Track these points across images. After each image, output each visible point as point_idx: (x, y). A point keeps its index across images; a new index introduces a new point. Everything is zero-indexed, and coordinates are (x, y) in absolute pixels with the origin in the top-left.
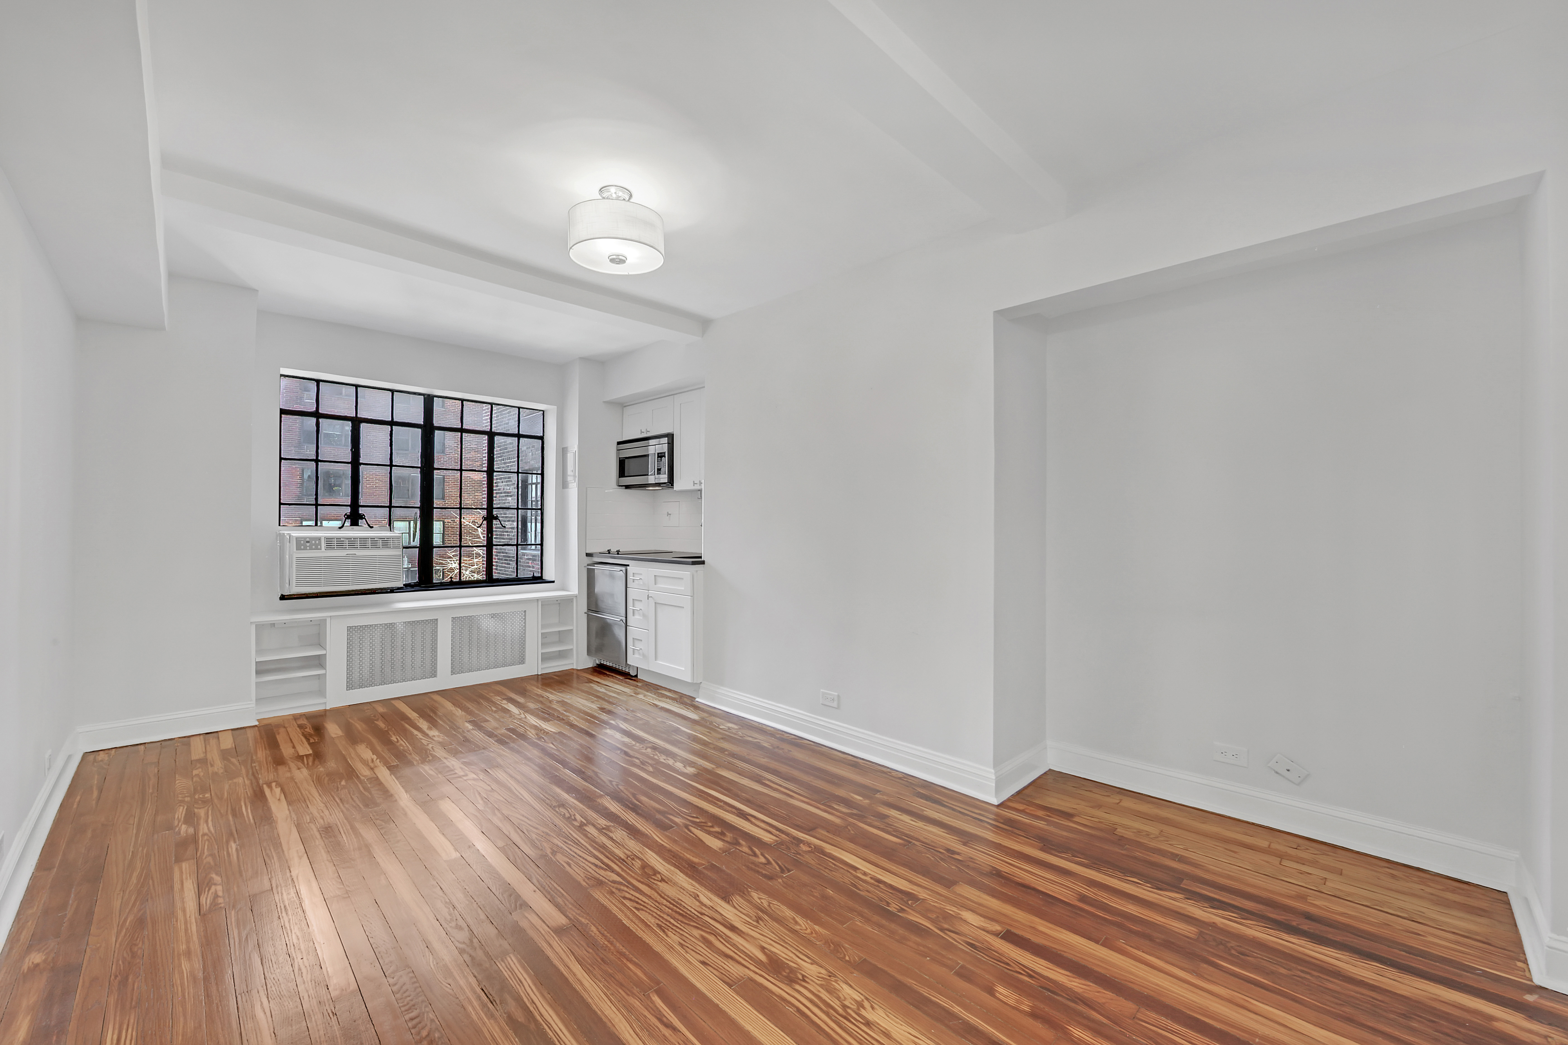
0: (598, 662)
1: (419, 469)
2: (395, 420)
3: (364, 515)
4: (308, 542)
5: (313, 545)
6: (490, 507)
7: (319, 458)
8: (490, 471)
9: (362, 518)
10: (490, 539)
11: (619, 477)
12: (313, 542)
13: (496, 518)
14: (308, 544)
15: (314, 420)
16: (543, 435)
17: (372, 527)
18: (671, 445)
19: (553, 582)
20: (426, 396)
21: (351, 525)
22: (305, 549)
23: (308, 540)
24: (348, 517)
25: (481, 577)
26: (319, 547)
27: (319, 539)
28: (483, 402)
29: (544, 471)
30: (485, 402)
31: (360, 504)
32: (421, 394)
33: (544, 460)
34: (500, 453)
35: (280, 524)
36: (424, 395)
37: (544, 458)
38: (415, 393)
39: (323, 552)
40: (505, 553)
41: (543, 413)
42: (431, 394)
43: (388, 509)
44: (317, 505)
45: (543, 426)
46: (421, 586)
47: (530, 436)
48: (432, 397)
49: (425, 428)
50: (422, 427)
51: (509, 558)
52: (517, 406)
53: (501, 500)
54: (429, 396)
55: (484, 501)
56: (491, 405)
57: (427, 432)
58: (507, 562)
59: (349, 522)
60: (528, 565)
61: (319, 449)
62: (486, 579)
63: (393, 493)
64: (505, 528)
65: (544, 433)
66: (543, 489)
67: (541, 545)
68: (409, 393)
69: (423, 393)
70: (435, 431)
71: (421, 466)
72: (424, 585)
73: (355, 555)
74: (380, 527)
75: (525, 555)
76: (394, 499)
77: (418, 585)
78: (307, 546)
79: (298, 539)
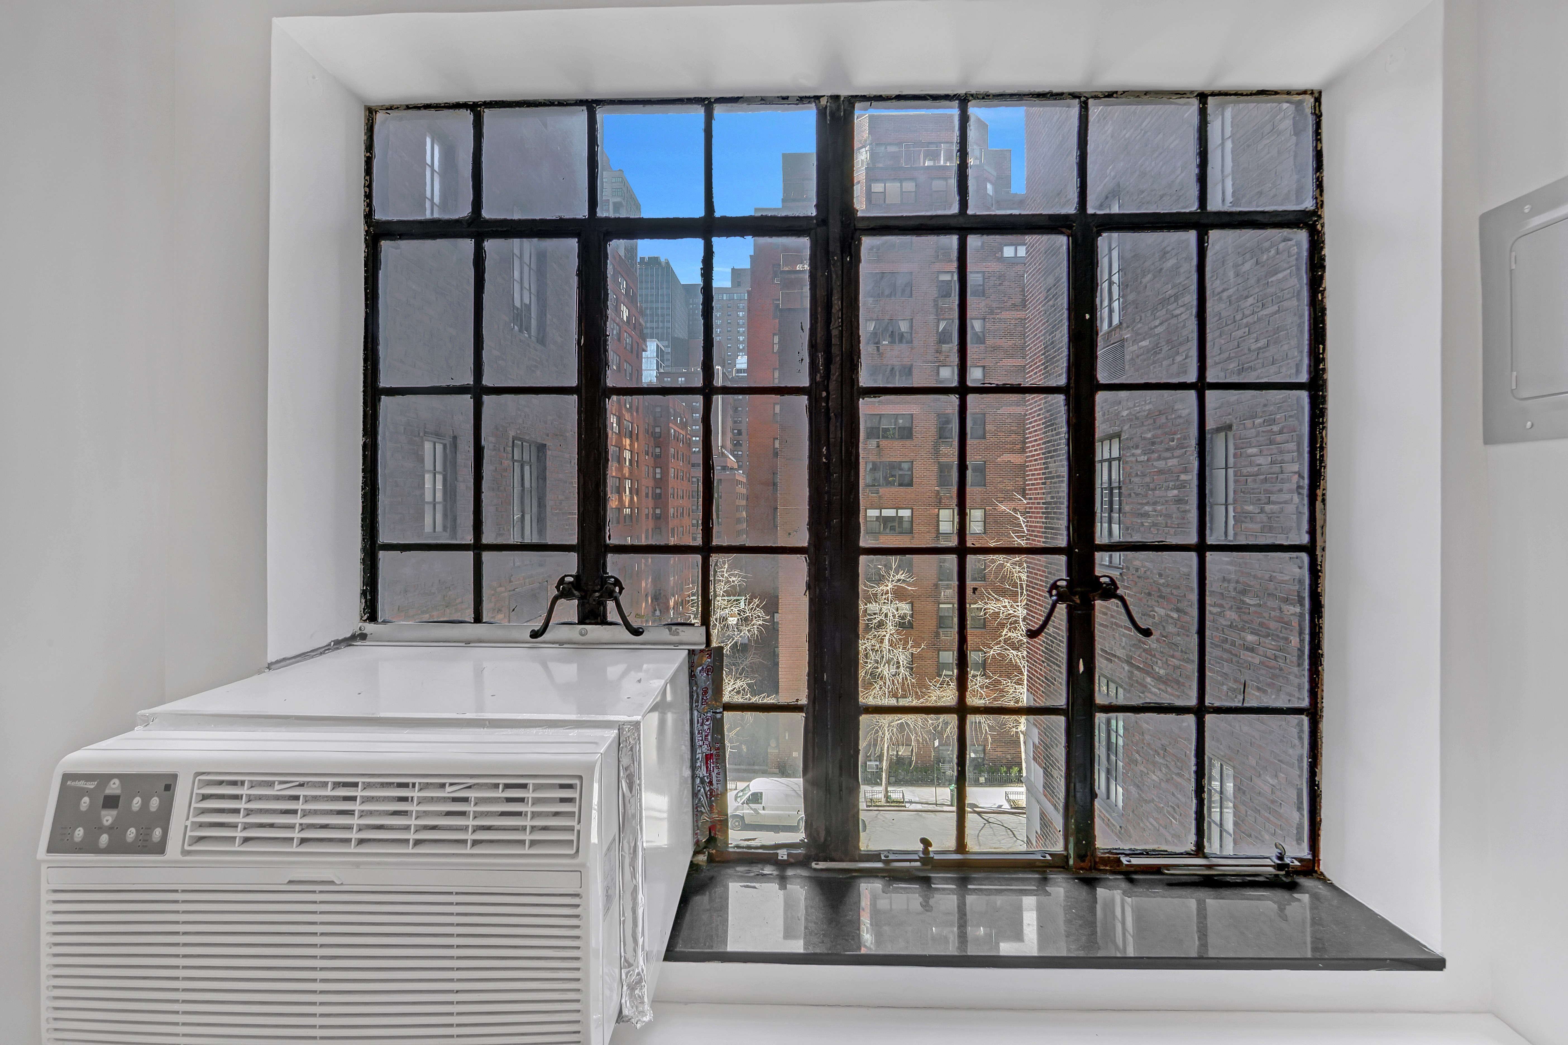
1: (805, 398)
2: (718, 214)
3: (617, 582)
4: (111, 802)
5: (134, 819)
7: (484, 380)
8: (1081, 388)
9: (614, 594)
12: (136, 803)
13: (1110, 591)
14: (108, 817)
15: (467, 245)
16: (1319, 205)
19: (1438, 964)
20: (823, 102)
21: (577, 622)
23: (114, 787)
24: (565, 591)
26: (157, 833)
27: (169, 785)
28: (1047, 90)
29: (1324, 370)
30: (1055, 91)
31: (610, 539)
32: (806, 97)
33: (1323, 322)
34: (1156, 327)
35: (372, 617)
36: (817, 98)
37: (1323, 310)
38: (784, 95)
39: (174, 864)
40: (1171, 610)
41: (1318, 100)
42: (844, 92)
43: (698, 558)
44: (478, 547)
45: (1319, 156)
46: (814, 865)
47: (1259, 218)
48: (846, 103)
49: (820, 230)
50: (811, 229)
51: (1182, 627)
52: (1192, 92)
53: (1159, 458)
54: (836, 98)
55: (1113, 463)
56: (1079, 97)
57: (831, 249)
58: (1179, 638)
59: (569, 608)
60: (1236, 655)
61: (482, 349)
62: (1066, 848)
63: (716, 495)
64: (1147, 633)
65: (1322, 191)
66: (1322, 456)
67: (1314, 713)
68: (764, 100)
69: (812, 94)
70: (860, 240)
71: (811, 385)
72: (825, 860)
73: (332, 883)
74: (670, 630)
75: (1231, 626)
76: (718, 517)
77: (803, 862)
78: (101, 829)
79: (73, 784)
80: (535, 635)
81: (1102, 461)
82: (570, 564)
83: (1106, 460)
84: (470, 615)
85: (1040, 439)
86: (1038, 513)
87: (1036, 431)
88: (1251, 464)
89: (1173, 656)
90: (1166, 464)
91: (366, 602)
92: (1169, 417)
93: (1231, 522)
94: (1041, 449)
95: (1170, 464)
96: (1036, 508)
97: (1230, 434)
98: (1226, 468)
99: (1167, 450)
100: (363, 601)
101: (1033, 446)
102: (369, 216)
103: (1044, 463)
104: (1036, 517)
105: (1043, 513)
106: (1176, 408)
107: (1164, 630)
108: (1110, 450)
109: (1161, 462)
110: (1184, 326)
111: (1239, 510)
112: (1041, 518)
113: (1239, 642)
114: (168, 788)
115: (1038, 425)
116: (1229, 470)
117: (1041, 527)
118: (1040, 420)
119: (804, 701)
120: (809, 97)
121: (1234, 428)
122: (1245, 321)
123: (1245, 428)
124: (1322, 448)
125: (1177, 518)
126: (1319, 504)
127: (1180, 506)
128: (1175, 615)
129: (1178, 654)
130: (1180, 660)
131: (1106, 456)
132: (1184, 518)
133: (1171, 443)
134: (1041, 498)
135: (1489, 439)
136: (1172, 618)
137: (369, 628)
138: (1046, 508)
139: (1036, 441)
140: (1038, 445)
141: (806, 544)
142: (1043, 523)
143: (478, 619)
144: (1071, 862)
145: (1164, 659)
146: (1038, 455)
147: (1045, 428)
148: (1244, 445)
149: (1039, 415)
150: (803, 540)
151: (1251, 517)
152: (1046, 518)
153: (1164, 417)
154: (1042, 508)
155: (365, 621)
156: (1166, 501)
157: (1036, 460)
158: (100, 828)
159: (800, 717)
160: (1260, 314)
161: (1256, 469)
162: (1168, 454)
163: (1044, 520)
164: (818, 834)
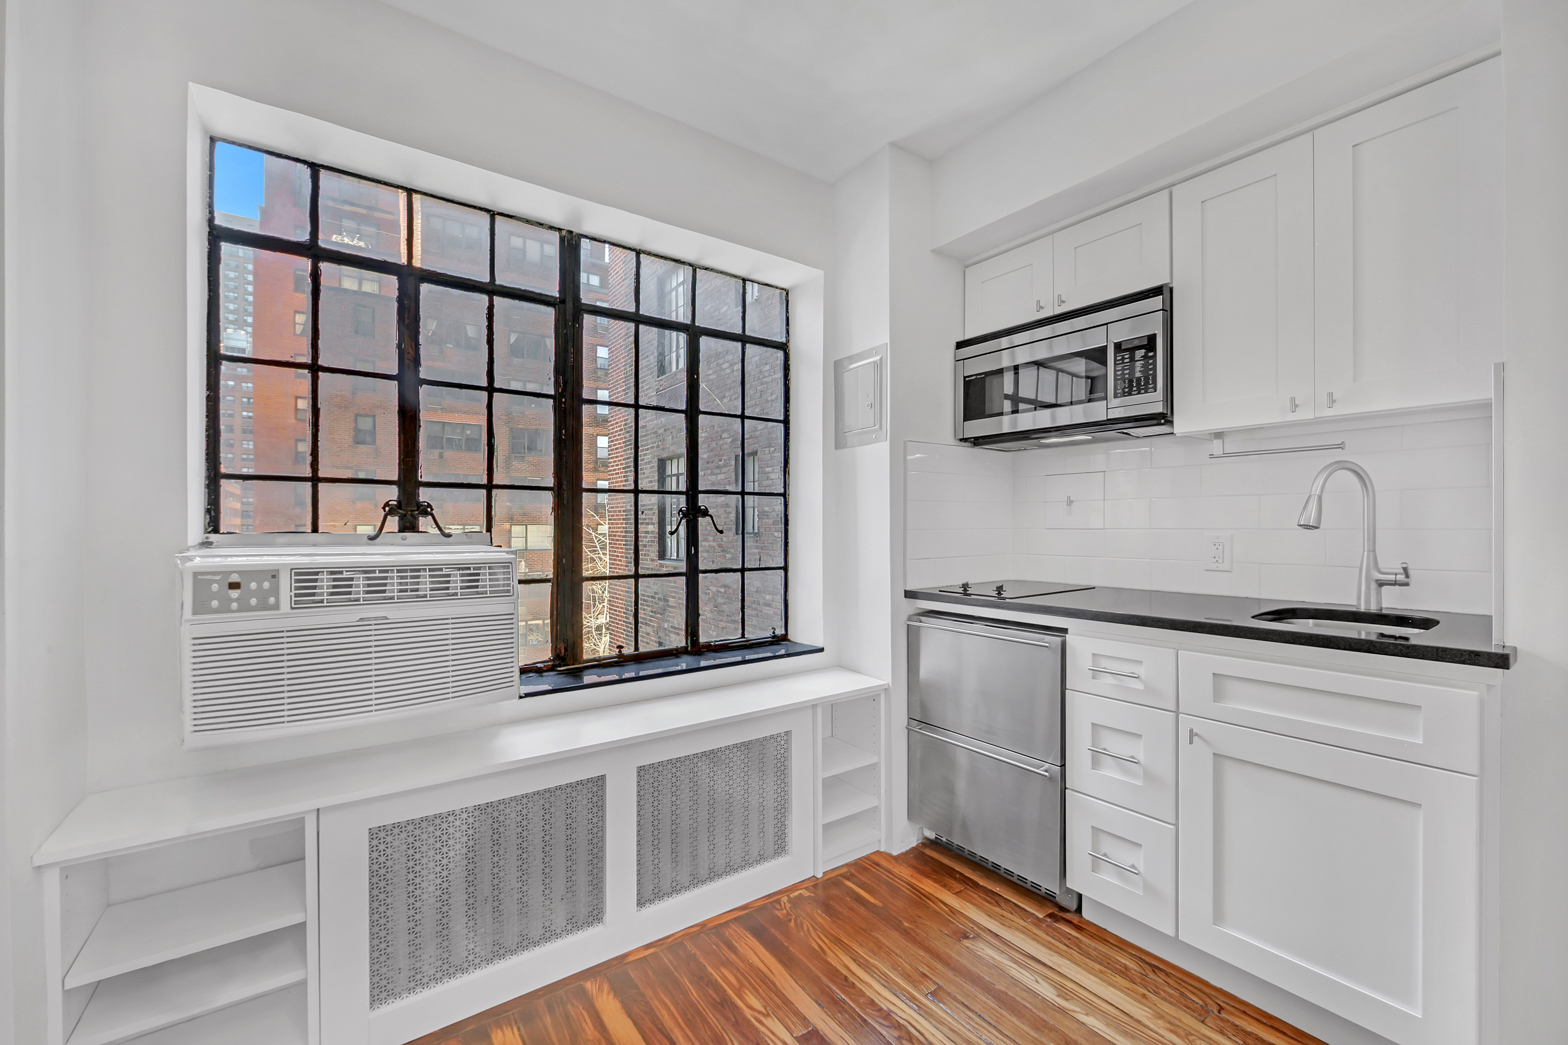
0: (931, 835)
1: (551, 401)
2: (497, 282)
3: (429, 506)
4: (234, 586)
5: (253, 594)
6: (692, 492)
7: (320, 363)
8: (692, 412)
9: (425, 513)
10: (692, 558)
11: (966, 419)
12: (253, 585)
13: (705, 513)
14: (234, 594)
15: (305, 263)
16: (788, 341)
17: (449, 536)
18: (1168, 312)
19: (821, 650)
20: (564, 233)
21: (400, 531)
22: (225, 609)
23: (235, 578)
24: (390, 510)
25: (678, 641)
26: (272, 600)
27: (274, 575)
28: (678, 259)
29: (789, 415)
30: (682, 260)
31: (421, 478)
32: (553, 227)
33: (789, 394)
34: (710, 375)
35: (216, 530)
36: (560, 230)
37: (789, 388)
38: (541, 222)
39: (285, 616)
40: (720, 587)
41: (787, 294)
42: (576, 230)
43: (484, 492)
44: (315, 480)
45: (788, 318)
46: (559, 669)
47: (765, 342)
48: (577, 237)
49: (561, 306)
50: (556, 304)
51: (728, 598)
52: (740, 277)
53: (712, 474)
54: (570, 232)
55: (680, 477)
56: (693, 267)
57: (567, 317)
58: (725, 606)
59: (393, 523)
60: (760, 611)
61: (318, 339)
62: (687, 643)
63: (495, 454)
64: (721, 532)
65: (788, 335)
66: (788, 454)
67: (785, 569)
68: (528, 221)
69: (557, 226)
70: (583, 316)
71: (555, 394)
72: (564, 666)
73: (386, 618)
74: (467, 535)
75: (757, 592)
76: (497, 467)
77: (552, 669)
78: (233, 600)
79: (203, 577)
80: (372, 538)
81: (671, 476)
82: (392, 494)
83: (674, 475)
84: (309, 528)
85: (621, 456)
86: (619, 519)
87: (617, 449)
88: (768, 479)
89: (721, 621)
90: (717, 478)
91: (210, 518)
92: (718, 443)
93: (756, 519)
94: (621, 464)
95: (719, 478)
96: (617, 515)
97: (756, 458)
98: (754, 482)
99: (718, 467)
100: (208, 517)
101: (615, 462)
102: (211, 221)
103: (624, 476)
104: (617, 524)
105: (624, 519)
106: (723, 437)
107: (715, 602)
108: (678, 466)
109: (712, 477)
110: (728, 378)
111: (761, 510)
112: (622, 524)
113: (762, 601)
114: (274, 577)
115: (619, 444)
116: (755, 483)
117: (621, 532)
118: (621, 439)
119: (551, 576)
120: (555, 228)
121: (759, 453)
122: (764, 380)
123: (764, 454)
124: (788, 450)
125: (725, 518)
126: (787, 475)
127: (727, 509)
128: (723, 590)
129: (725, 618)
130: (726, 622)
131: (675, 471)
132: (728, 518)
133: (720, 463)
134: (622, 507)
135: (837, 447)
136: (721, 592)
137: (213, 537)
138: (626, 515)
139: (617, 457)
140: (619, 461)
141: (552, 485)
142: (623, 528)
143: (315, 530)
144: (689, 649)
145: (716, 624)
146: (619, 469)
147: (625, 446)
148: (764, 466)
149: (619, 435)
150: (550, 482)
151: (768, 515)
152: (626, 524)
153: (715, 443)
154: (622, 515)
155: (209, 532)
156: (717, 506)
157: (617, 474)
158: (230, 600)
159: (549, 585)
160: (773, 377)
161: (771, 482)
162: (717, 471)
163: (624, 526)
164: (560, 651)
